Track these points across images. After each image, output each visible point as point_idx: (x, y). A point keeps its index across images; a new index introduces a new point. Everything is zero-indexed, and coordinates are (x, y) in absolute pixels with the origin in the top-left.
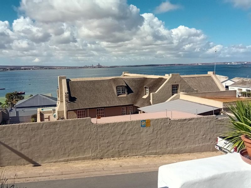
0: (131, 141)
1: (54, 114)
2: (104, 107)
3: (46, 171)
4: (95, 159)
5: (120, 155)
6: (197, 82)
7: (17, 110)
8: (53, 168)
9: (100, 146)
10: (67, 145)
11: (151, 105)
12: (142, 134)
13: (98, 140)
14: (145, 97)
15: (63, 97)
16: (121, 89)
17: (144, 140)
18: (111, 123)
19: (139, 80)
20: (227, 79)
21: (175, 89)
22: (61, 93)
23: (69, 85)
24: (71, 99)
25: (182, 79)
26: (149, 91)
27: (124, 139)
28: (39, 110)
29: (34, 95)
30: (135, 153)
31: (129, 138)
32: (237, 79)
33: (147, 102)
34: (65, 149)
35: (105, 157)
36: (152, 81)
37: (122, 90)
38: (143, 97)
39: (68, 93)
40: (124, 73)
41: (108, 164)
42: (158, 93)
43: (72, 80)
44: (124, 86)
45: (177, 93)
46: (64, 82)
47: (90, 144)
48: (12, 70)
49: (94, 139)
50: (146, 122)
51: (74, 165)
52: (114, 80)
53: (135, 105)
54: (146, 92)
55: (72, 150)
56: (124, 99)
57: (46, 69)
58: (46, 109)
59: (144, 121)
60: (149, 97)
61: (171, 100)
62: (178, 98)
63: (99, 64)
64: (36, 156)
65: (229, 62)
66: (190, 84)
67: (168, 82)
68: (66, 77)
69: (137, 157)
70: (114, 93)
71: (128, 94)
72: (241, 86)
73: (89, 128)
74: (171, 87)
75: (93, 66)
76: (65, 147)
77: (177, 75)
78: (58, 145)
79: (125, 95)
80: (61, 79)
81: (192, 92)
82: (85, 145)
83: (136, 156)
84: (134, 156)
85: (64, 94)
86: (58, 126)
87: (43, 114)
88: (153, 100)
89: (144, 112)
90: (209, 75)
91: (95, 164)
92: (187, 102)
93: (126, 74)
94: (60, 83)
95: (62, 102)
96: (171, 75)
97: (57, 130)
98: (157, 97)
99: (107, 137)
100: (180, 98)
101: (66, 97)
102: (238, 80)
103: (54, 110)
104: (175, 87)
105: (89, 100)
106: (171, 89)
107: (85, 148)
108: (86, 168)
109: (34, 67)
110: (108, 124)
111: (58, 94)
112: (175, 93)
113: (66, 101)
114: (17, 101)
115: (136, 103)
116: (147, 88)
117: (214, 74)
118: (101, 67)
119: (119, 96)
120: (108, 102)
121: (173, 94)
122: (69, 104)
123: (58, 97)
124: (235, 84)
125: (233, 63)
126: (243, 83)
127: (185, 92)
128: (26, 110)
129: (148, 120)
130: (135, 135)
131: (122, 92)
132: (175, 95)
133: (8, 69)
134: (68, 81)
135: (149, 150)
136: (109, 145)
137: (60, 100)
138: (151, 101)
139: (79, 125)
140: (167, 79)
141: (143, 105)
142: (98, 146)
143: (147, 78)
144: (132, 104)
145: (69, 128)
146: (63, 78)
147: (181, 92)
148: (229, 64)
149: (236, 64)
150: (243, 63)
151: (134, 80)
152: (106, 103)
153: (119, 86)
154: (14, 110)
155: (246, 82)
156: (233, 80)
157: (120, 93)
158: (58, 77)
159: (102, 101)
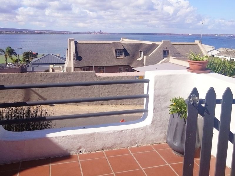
0: (127, 93)
1: (64, 70)
2: (105, 66)
3: (60, 110)
4: (97, 104)
5: (117, 103)
6: (185, 49)
7: (33, 66)
8: (66, 108)
9: (102, 94)
10: (76, 92)
11: (144, 66)
12: (136, 87)
13: (100, 90)
14: (139, 59)
15: (71, 56)
16: (119, 52)
17: (137, 92)
18: (111, 77)
19: (135, 45)
20: (214, 49)
21: (166, 54)
22: (70, 53)
23: (77, 46)
24: (78, 58)
25: (172, 45)
26: (144, 54)
27: (121, 90)
28: (51, 66)
29: (45, 55)
30: (130, 102)
31: (125, 89)
32: (222, 49)
33: (141, 64)
34: (75, 95)
35: (105, 104)
36: (147, 46)
37: (121, 53)
38: (138, 60)
39: (75, 53)
40: (123, 39)
41: (107, 109)
42: (151, 57)
43: (79, 42)
44: (122, 49)
45: (167, 57)
46: (73, 44)
47: (94, 92)
48: (28, 33)
49: (97, 89)
50: (139, 77)
51: (81, 108)
52: (114, 44)
53: (130, 66)
54: (140, 55)
55: (80, 95)
56: (122, 60)
57: (56, 33)
58: (56, 66)
59: (137, 76)
60: (143, 59)
61: (161, 63)
62: (167, 61)
63: (100, 31)
64: (53, 98)
65: (217, 34)
66: (179, 50)
67: (160, 47)
68: (74, 40)
69: (130, 106)
70: (113, 54)
71: (125, 56)
72: (225, 55)
73: (93, 80)
74: (162, 51)
75: (95, 32)
76: (74, 93)
77: (168, 41)
78: (69, 91)
79: (122, 57)
80: (70, 41)
81: (180, 57)
82: (90, 92)
83: (130, 104)
84: (128, 104)
85: (72, 54)
86: (70, 76)
87: (54, 70)
88: (146, 62)
89: (138, 71)
90: (196, 43)
91: (97, 108)
92: (175, 65)
93: (124, 40)
94: (69, 44)
95: (70, 60)
96: (163, 41)
97: (69, 79)
98: (149, 60)
99: (107, 88)
100: (170, 62)
101: (74, 56)
102: (224, 50)
103: (63, 67)
104: (166, 52)
105: (93, 59)
106: (162, 53)
107: (90, 95)
108: (91, 110)
109: (45, 31)
110: (109, 77)
111: (67, 53)
112: (166, 57)
113: (74, 59)
114: (32, 59)
115: (131, 64)
116: (142, 52)
117: (200, 42)
118: (101, 34)
119: (117, 58)
120: (108, 62)
121: (164, 58)
122: (76, 62)
123: (67, 56)
124: (220, 53)
125: (220, 35)
126: (228, 53)
127: (174, 57)
128: (40, 66)
129: (141, 76)
130: (130, 88)
131: (120, 55)
132: (166, 59)
133: (24, 32)
134: (76, 43)
135: (141, 101)
136: (108, 94)
137: (68, 58)
138: (145, 63)
139: (86, 77)
140: (159, 45)
141: (137, 66)
142: (100, 94)
143: (142, 44)
144: (128, 65)
145: (78, 79)
146: (73, 40)
147: (170, 57)
148: (216, 35)
149: (223, 36)
150: (230, 36)
151: (131, 45)
152: (106, 63)
153: (118, 49)
154: (30, 66)
155: (230, 52)
156: (219, 50)
157: (118, 55)
158: (68, 39)
159: (103, 61)
